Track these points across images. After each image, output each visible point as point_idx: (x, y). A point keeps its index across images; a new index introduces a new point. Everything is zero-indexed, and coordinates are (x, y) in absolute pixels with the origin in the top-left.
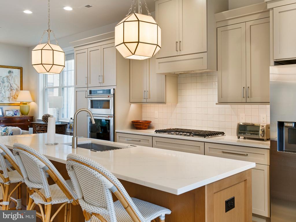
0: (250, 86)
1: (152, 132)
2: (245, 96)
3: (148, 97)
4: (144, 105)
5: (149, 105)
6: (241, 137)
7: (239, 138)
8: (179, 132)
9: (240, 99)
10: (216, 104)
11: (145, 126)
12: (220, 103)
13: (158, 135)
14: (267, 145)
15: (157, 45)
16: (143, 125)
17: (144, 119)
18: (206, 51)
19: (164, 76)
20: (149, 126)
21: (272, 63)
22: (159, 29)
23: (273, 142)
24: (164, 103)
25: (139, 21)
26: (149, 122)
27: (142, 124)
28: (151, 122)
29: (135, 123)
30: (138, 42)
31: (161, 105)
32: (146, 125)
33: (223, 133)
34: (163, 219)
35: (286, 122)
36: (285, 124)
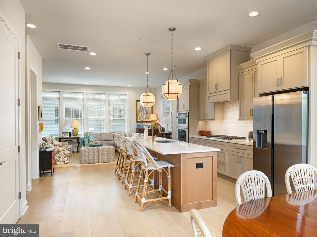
2: (251, 115)
4: (208, 121)
5: (210, 121)
6: (251, 140)
8: (218, 137)
10: (238, 120)
12: (240, 119)
13: (208, 138)
17: (208, 130)
18: (230, 89)
24: (214, 120)
27: (205, 132)
29: (201, 132)
33: (245, 138)
34: (169, 168)
35: (261, 130)
36: (259, 131)
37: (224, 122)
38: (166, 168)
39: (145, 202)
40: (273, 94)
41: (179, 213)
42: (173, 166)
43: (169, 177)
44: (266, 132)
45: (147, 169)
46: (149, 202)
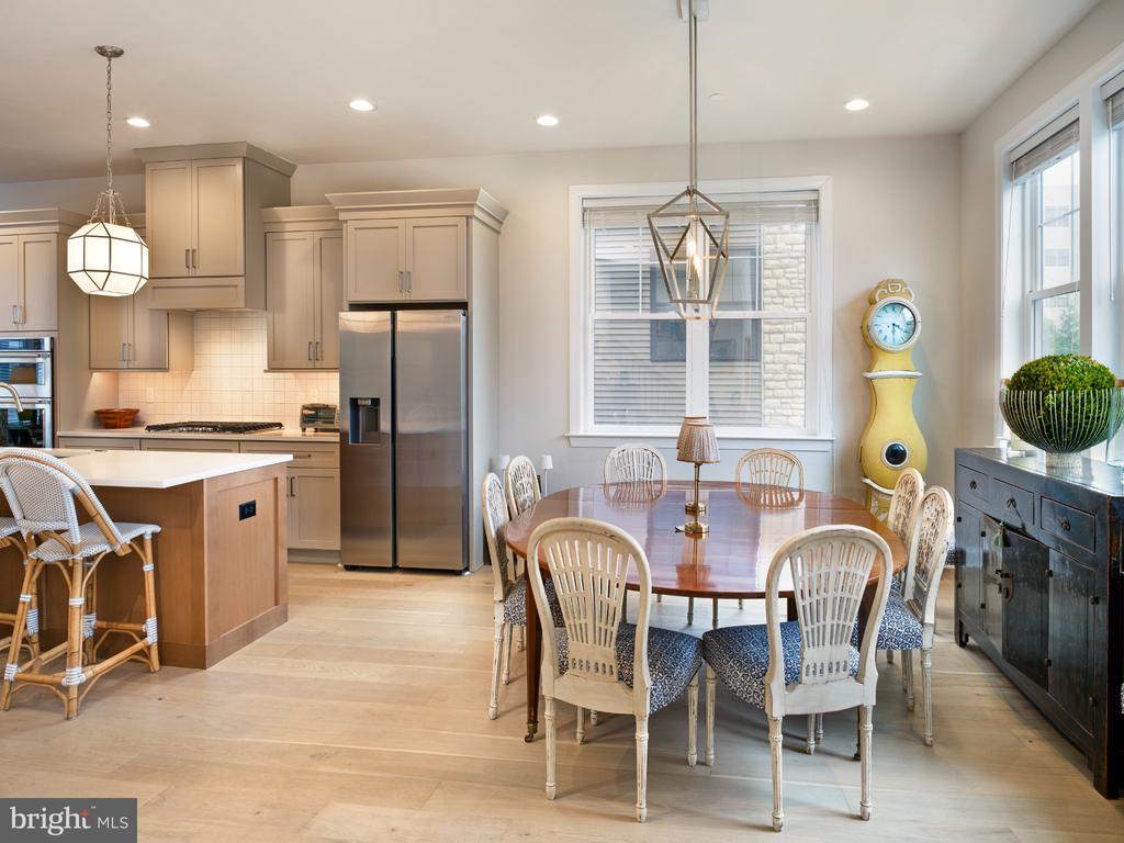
0: (319, 341)
1: (141, 432)
2: (312, 357)
3: (131, 358)
4: (123, 375)
5: (133, 375)
6: (308, 428)
7: (304, 430)
8: (193, 426)
9: (305, 363)
10: (265, 371)
11: (126, 420)
12: (272, 369)
13: (154, 434)
14: (336, 437)
15: (142, 277)
16: (120, 418)
17: (123, 405)
18: (242, 273)
19: (164, 315)
20: (133, 420)
21: (346, 306)
22: (146, 250)
23: (343, 435)
24: (165, 369)
25: (110, 237)
26: (134, 413)
27: (117, 416)
28: (138, 411)
29: (102, 416)
30: (110, 272)
31: (159, 375)
32: (127, 417)
33: (280, 425)
34: (148, 537)
35: (361, 399)
36: (360, 402)
37: (193, 376)
38: (140, 540)
39: (84, 678)
40: (393, 307)
41: (200, 673)
42: (157, 529)
43: (148, 567)
44: (376, 402)
45: (78, 557)
46: (94, 677)
